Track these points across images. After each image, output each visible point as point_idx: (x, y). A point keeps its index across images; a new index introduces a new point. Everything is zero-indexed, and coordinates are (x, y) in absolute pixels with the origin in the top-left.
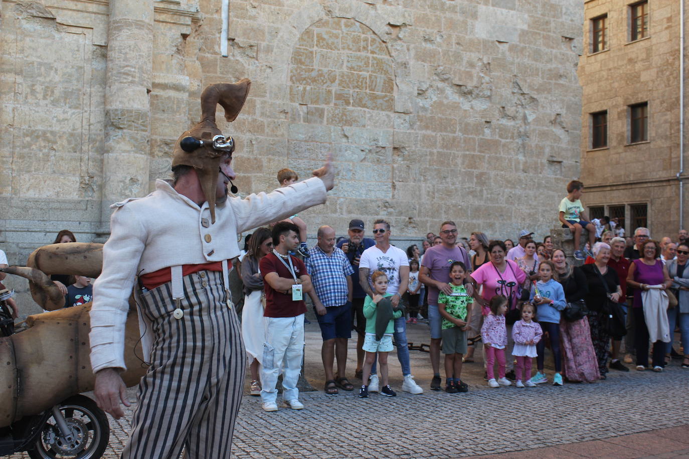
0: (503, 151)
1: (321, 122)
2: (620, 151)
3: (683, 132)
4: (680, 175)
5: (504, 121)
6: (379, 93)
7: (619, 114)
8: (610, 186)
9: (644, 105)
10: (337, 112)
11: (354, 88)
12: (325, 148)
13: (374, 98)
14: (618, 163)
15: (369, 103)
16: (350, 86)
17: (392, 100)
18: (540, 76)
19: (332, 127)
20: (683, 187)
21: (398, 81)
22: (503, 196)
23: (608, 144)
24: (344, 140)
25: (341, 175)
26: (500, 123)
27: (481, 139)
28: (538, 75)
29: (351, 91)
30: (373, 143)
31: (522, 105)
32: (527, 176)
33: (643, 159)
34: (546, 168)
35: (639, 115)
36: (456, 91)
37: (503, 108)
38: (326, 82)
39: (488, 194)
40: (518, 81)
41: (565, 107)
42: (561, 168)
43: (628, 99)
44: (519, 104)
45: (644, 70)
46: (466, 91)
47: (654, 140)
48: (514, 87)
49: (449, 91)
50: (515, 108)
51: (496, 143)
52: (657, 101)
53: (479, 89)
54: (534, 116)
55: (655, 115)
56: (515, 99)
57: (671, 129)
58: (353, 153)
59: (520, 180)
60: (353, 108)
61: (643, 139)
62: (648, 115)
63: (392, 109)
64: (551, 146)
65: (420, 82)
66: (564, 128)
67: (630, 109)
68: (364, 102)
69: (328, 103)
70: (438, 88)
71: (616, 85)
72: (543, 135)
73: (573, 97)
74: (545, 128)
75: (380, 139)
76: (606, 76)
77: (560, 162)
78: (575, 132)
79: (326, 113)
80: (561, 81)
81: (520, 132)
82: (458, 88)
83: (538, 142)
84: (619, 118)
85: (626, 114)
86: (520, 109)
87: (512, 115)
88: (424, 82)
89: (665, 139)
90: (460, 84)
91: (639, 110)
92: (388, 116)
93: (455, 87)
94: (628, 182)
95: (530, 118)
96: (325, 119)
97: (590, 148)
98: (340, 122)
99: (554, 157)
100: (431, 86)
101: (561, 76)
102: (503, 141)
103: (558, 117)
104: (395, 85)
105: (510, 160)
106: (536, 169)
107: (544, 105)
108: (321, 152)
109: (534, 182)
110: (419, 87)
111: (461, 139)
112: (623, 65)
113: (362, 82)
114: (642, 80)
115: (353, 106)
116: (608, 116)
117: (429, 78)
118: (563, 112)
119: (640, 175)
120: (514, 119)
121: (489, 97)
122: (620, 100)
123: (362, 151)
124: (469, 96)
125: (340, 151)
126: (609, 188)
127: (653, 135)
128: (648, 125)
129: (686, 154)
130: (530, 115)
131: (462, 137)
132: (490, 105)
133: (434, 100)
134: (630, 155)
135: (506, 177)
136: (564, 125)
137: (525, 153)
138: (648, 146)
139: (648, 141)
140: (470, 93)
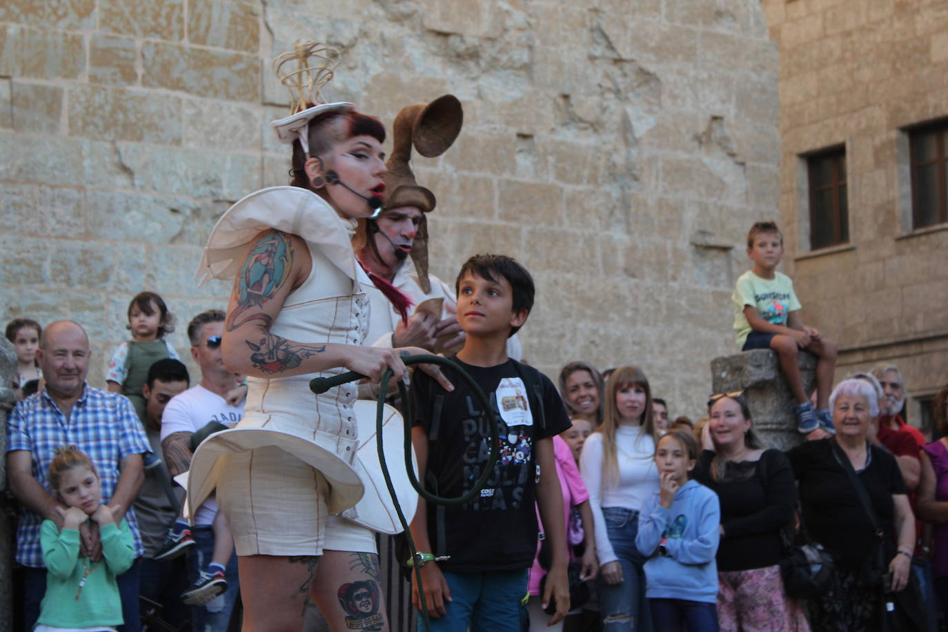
0: (569, 216)
1: (53, 128)
2: (886, 251)
5: (569, 135)
6: (219, 50)
7: (877, 152)
8: (863, 350)
10: (98, 99)
11: (146, 32)
12: (66, 201)
13: (204, 62)
14: (880, 286)
15: (190, 78)
16: (136, 26)
17: (257, 70)
18: (664, 11)
19: (86, 144)
21: (271, 17)
22: (573, 341)
23: (852, 236)
24: (121, 180)
25: (113, 278)
26: (558, 138)
27: (509, 182)
28: (657, 10)
29: (139, 43)
30: (204, 190)
31: (617, 92)
32: (637, 286)
34: (689, 264)
35: (933, 155)
36: (434, 49)
37: (566, 97)
38: (66, 15)
39: (531, 335)
40: (604, 27)
41: (734, 99)
42: (729, 265)
43: (899, 110)
44: (609, 90)
45: (939, 31)
46: (461, 48)
48: (594, 41)
49: (415, 49)
50: (596, 99)
51: (549, 194)
53: (498, 46)
54: (651, 121)
56: (597, 75)
58: (148, 217)
59: (618, 297)
60: (145, 91)
61: (943, 219)
63: (256, 95)
64: (700, 204)
65: (333, 23)
66: (732, 155)
67: (906, 139)
68: (175, 74)
69: (71, 74)
70: (384, 41)
71: (866, 74)
72: (678, 173)
73: (754, 70)
74: (683, 156)
75: (225, 179)
76: (837, 53)
77: (725, 249)
78: (764, 165)
79: (66, 102)
80: (722, 28)
81: (614, 165)
82: (440, 40)
83: (665, 192)
84: (878, 163)
85: (896, 151)
86: (612, 102)
87: (590, 118)
88: (343, 21)
90: (446, 29)
91: (931, 141)
92: (246, 115)
93: (431, 39)
94: (911, 337)
95: (641, 127)
96: (64, 120)
97: (804, 248)
98: (107, 128)
99: (710, 234)
100: (365, 34)
101: (719, 14)
102: (569, 188)
103: (715, 125)
104: (263, 30)
105: (589, 241)
106: (660, 267)
107: (677, 92)
108: (54, 214)
109: (658, 302)
110: (330, 36)
111: (451, 181)
112: (883, 21)
113: (168, 18)
114: (935, 59)
115: (145, 83)
116: (849, 158)
117: (359, 12)
118: (730, 111)
119: (941, 316)
120: (596, 131)
121: (527, 68)
122: (879, 115)
123: (174, 211)
124: (471, 64)
125: (110, 211)
126: (859, 357)
130: (640, 118)
131: (455, 176)
132: (527, 87)
133: (372, 73)
134: (913, 263)
135: (580, 288)
136: (734, 147)
137: (628, 224)
140: (474, 55)
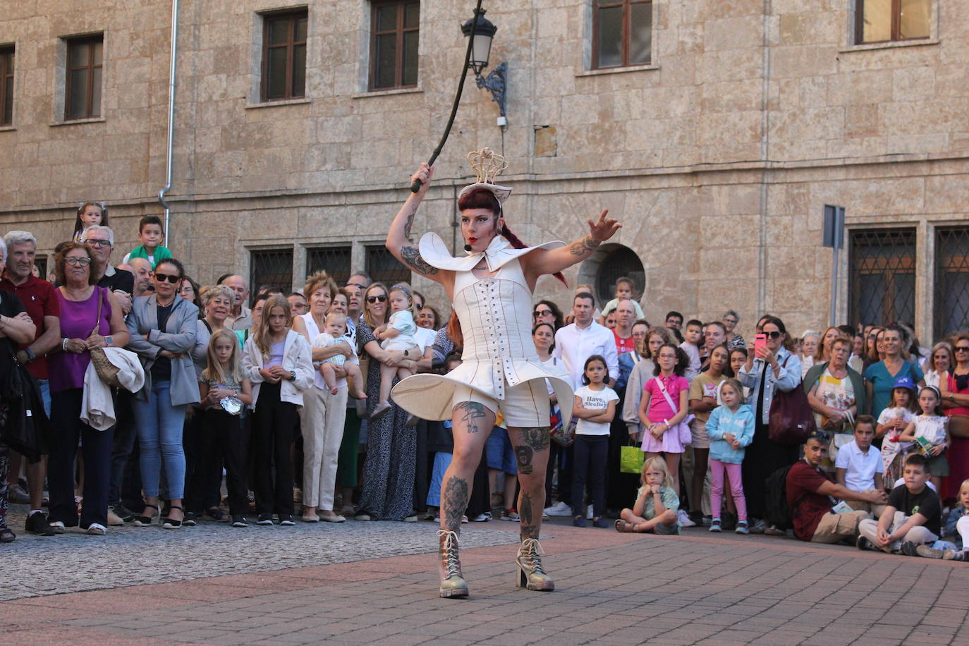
2: (41, 136)
3: (175, 103)
4: (164, 196)
7: (40, 54)
8: (15, 213)
9: (96, 39)
14: (34, 163)
20: (169, 221)
23: (14, 120)
33: (90, 157)
35: (85, 62)
43: (62, 22)
47: (114, 117)
52: (124, 34)
55: (119, 62)
57: (150, 96)
61: (90, 114)
62: (104, 63)
67: (64, 46)
84: (41, 63)
85: (56, 55)
89: (138, 117)
91: (85, 51)
94: (56, 206)
116: (17, 56)
119: (81, 191)
122: (45, 25)
126: (12, 219)
127: (114, 105)
128: (104, 83)
129: (178, 151)
134: (63, 146)
138: (101, 128)
139: (102, 119)
